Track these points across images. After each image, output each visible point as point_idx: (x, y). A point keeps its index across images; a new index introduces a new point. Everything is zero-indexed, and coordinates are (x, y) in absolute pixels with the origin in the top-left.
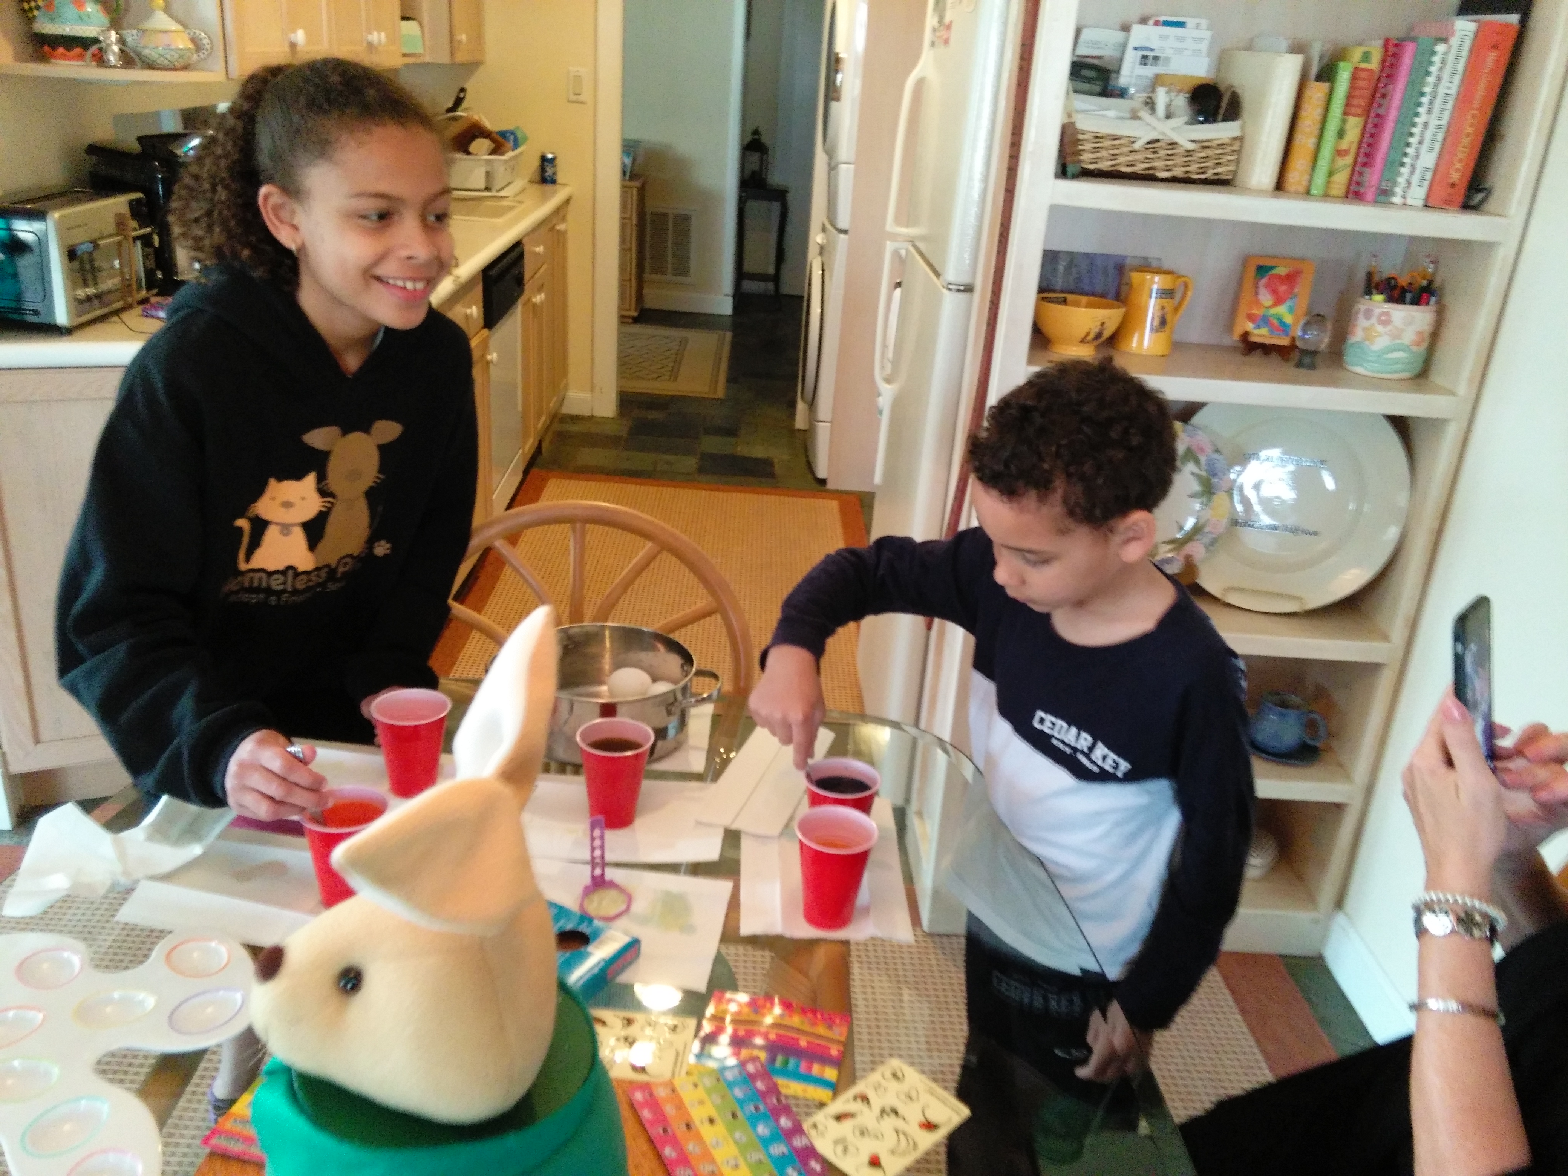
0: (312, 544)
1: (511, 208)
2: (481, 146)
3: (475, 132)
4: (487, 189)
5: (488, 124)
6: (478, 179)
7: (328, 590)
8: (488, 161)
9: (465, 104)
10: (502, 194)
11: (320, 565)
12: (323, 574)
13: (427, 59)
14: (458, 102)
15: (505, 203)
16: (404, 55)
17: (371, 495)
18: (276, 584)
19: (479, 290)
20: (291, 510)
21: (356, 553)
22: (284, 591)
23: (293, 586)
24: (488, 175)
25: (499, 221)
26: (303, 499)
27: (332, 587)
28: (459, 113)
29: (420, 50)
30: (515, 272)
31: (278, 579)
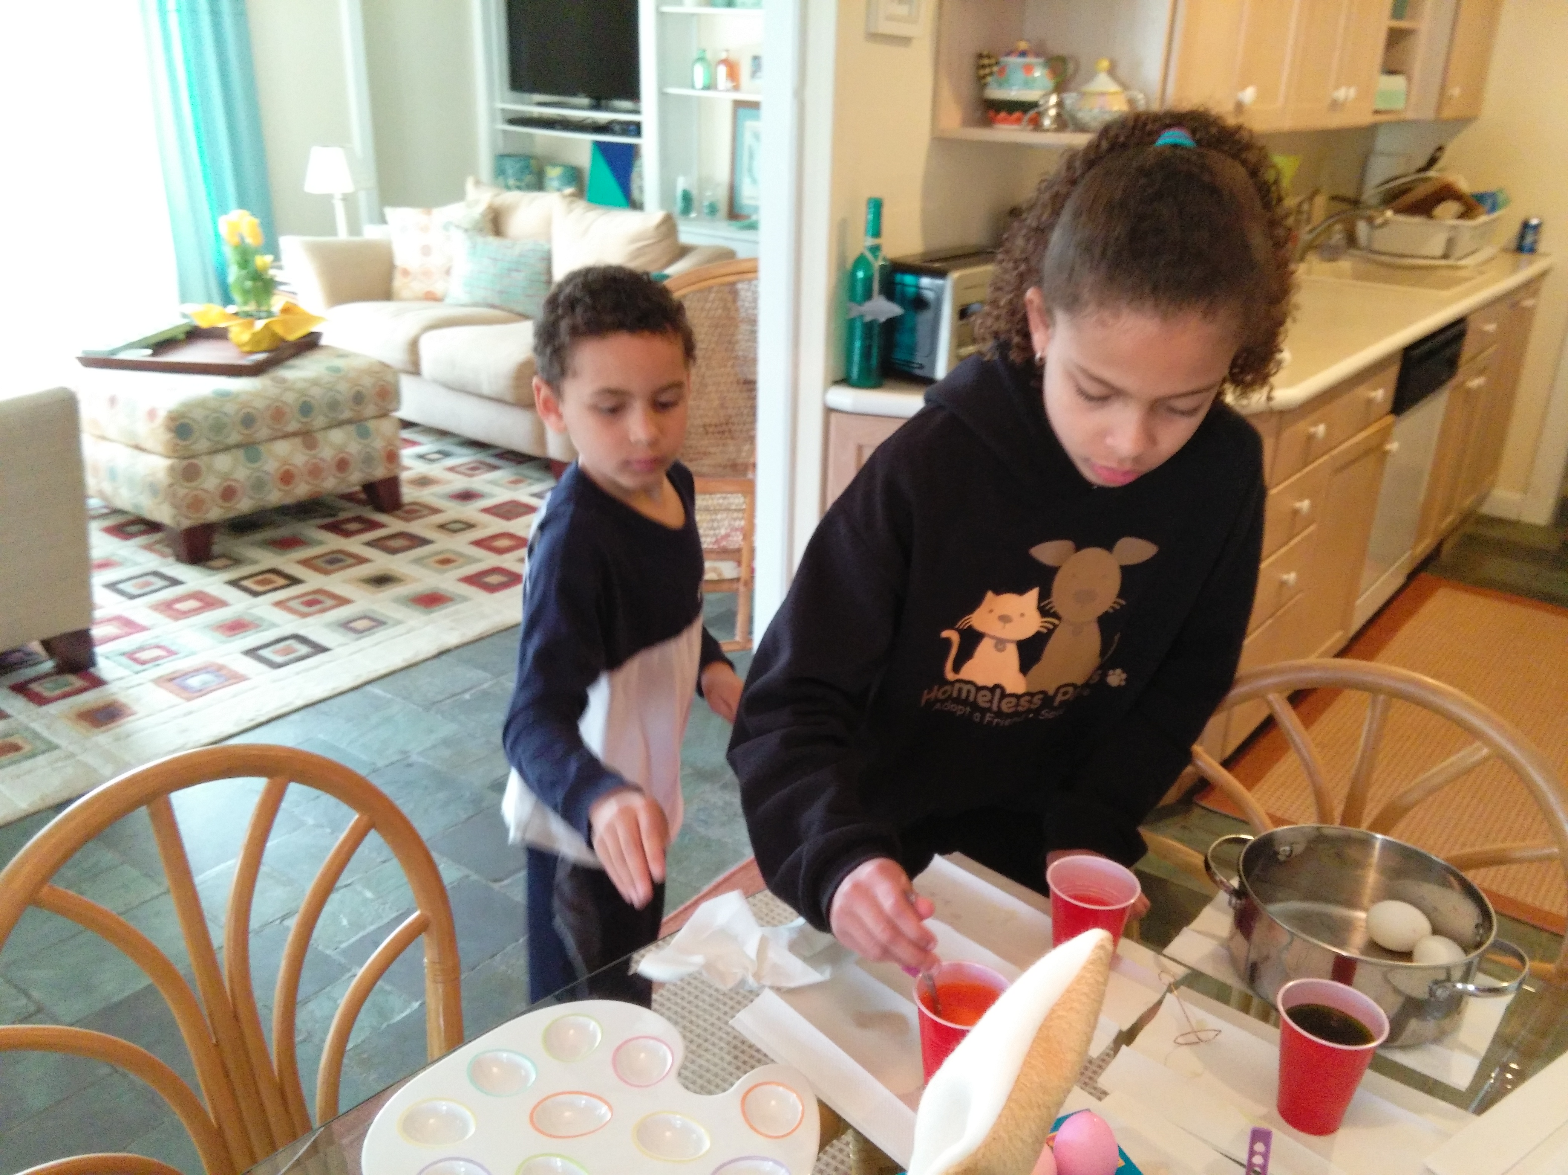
0: (1026, 666)
1: (1466, 279)
2: (1448, 210)
3: (1447, 193)
4: (1445, 256)
5: (1464, 185)
6: (1436, 245)
7: (1041, 718)
8: (1454, 228)
9: (1440, 164)
10: (1462, 263)
11: (1034, 690)
12: (1037, 700)
13: (1410, 115)
14: (1432, 161)
15: (1462, 273)
16: (1376, 112)
17: (1106, 622)
18: (982, 700)
19: (1393, 372)
20: (1008, 625)
21: (1079, 681)
22: (989, 710)
23: (999, 707)
24: (1451, 243)
25: (1445, 294)
26: (1022, 615)
27: (1046, 714)
28: (1432, 173)
29: (1400, 105)
30: (1447, 353)
31: (985, 696)
